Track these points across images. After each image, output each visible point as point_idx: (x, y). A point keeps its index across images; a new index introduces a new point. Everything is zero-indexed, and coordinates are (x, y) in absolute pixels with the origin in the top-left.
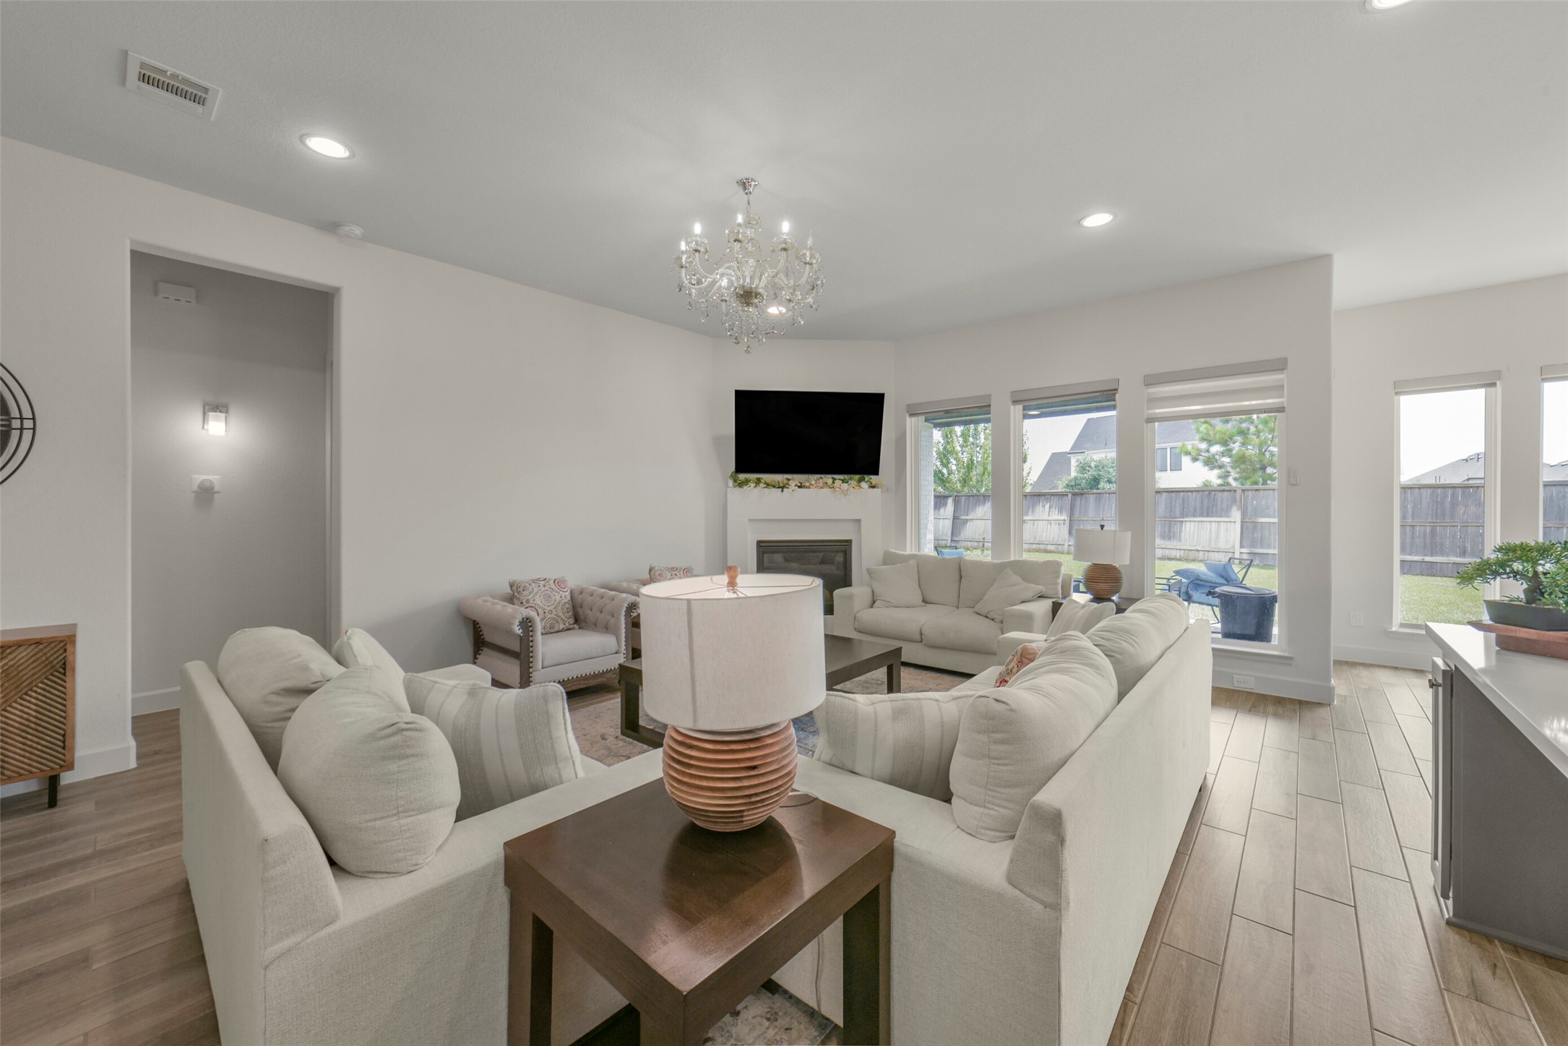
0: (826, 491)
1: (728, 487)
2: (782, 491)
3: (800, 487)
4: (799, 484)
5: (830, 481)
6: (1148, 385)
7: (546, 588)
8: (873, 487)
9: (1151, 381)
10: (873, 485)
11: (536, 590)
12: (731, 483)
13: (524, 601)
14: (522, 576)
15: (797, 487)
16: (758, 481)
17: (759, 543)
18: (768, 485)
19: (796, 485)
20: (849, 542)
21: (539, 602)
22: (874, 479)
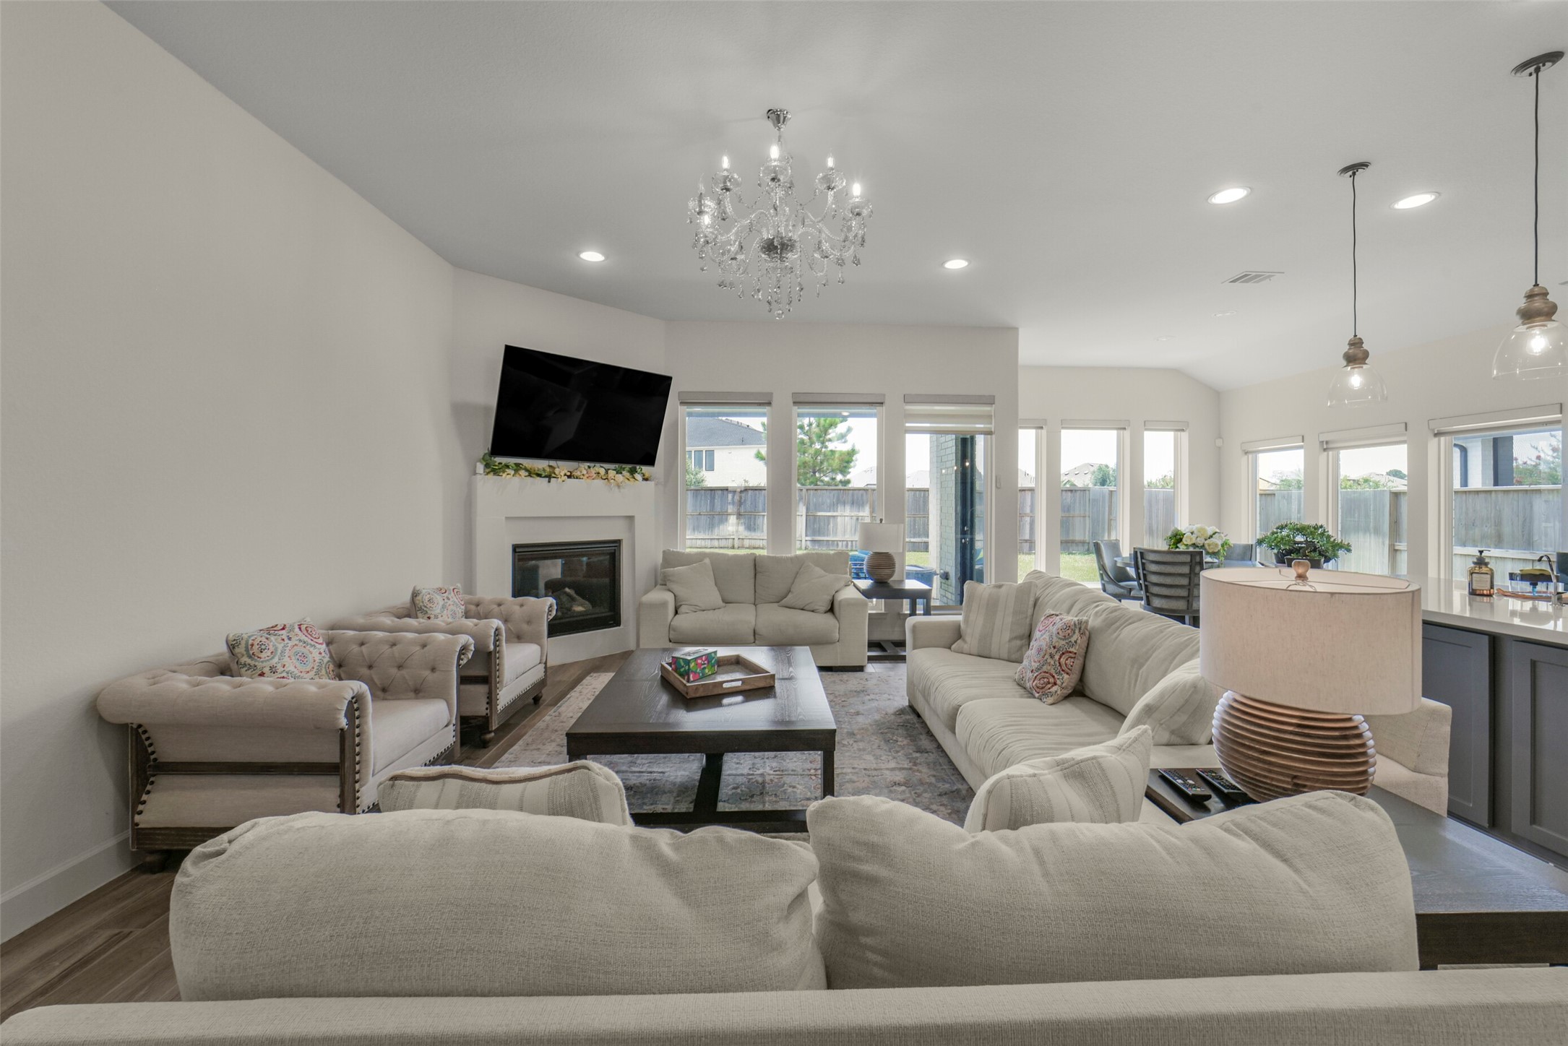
0: (599, 483)
1: (475, 473)
2: (549, 482)
3: (569, 477)
4: (569, 474)
5: (602, 471)
6: (906, 402)
7: (294, 641)
8: (646, 479)
9: (908, 399)
10: (646, 477)
11: (280, 646)
12: (480, 468)
13: (266, 670)
14: (248, 625)
15: (566, 477)
16: (518, 467)
17: (515, 548)
18: (531, 473)
19: (565, 475)
20: (618, 542)
21: (291, 668)
22: (646, 469)
